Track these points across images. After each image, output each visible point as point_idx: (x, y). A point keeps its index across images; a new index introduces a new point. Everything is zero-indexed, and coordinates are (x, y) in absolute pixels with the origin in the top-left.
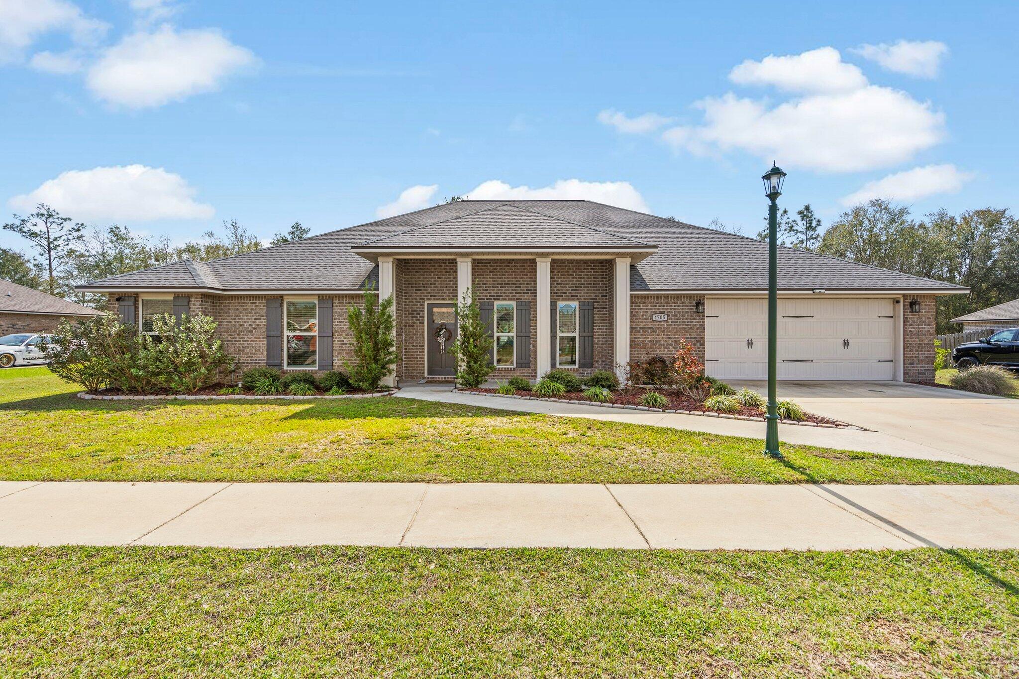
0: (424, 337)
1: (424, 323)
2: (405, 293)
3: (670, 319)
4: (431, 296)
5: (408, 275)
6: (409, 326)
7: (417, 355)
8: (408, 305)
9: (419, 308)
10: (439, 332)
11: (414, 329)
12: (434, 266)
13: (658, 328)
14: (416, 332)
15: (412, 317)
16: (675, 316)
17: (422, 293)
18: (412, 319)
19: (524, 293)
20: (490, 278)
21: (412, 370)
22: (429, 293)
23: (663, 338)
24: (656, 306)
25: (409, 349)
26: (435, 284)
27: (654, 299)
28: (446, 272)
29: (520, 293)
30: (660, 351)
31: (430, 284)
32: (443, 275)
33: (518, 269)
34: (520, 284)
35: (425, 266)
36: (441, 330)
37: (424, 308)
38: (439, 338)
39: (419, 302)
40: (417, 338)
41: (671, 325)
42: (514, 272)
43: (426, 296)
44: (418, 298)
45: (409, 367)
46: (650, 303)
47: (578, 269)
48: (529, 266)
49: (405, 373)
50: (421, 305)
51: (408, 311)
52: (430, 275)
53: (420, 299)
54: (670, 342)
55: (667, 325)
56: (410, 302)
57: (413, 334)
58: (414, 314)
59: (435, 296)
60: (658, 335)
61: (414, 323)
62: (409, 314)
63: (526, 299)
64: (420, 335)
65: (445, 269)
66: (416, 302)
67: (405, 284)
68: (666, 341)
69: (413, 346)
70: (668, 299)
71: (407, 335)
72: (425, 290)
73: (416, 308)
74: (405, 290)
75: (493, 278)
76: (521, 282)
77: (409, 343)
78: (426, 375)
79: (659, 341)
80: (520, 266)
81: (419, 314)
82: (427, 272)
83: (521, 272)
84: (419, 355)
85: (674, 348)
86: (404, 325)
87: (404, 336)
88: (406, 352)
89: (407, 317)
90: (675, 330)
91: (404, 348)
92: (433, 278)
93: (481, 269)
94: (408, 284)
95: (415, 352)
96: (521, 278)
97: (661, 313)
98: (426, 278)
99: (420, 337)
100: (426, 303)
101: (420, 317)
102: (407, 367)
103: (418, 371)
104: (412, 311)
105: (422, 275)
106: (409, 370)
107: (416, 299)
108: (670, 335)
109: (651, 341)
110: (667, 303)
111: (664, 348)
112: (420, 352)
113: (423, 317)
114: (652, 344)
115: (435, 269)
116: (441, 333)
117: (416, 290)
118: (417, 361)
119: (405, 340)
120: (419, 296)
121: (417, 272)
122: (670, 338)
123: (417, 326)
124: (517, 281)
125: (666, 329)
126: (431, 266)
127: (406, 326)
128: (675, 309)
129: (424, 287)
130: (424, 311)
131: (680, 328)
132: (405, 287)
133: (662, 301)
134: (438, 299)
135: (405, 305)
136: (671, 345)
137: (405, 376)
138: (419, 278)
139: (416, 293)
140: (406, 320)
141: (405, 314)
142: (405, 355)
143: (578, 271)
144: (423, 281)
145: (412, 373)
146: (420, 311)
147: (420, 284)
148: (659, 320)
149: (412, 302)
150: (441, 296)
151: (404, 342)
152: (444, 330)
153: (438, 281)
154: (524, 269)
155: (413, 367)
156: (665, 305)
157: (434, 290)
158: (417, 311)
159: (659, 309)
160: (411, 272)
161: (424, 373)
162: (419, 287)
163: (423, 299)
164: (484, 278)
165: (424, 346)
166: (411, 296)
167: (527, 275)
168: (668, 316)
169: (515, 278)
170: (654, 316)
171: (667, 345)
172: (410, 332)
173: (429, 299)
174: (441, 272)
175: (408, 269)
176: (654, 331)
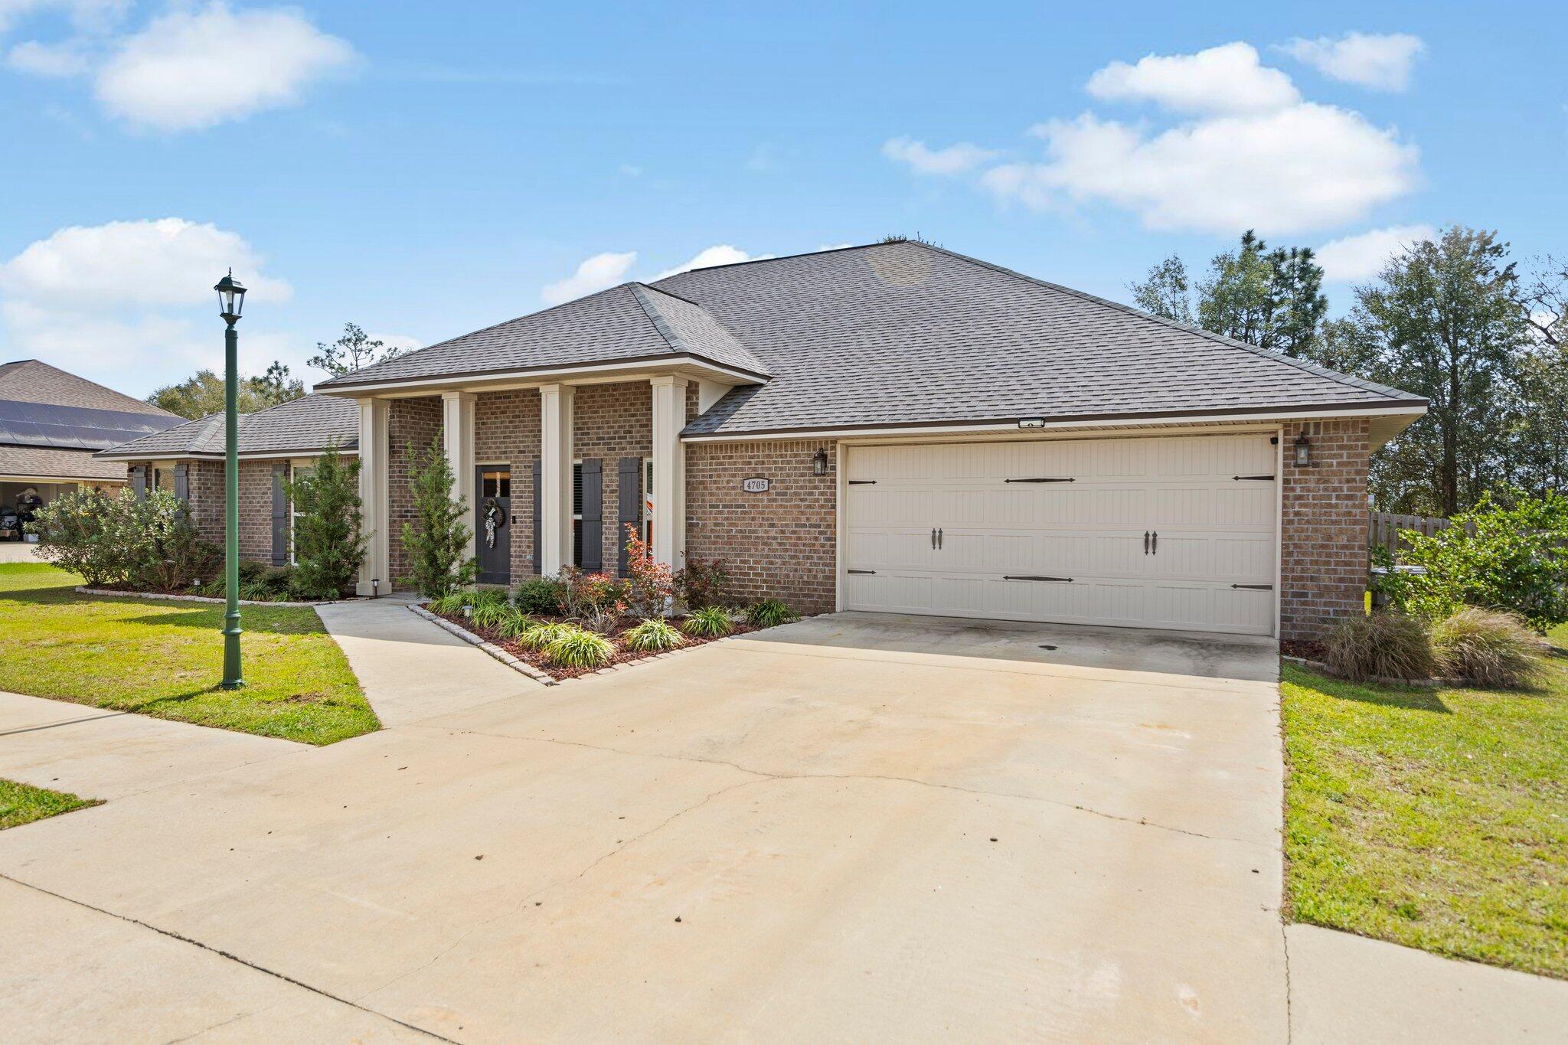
3: (774, 488)
13: (754, 506)
16: (782, 481)
19: (593, 444)
23: (761, 525)
24: (749, 463)
27: (747, 450)
29: (588, 444)
30: (757, 550)
34: (588, 428)
41: (775, 500)
46: (741, 457)
48: (601, 396)
54: (773, 532)
55: (769, 500)
60: (753, 519)
63: (596, 455)
68: (766, 532)
70: (770, 449)
76: (590, 425)
79: (754, 532)
85: (780, 544)
90: (781, 510)
96: (590, 418)
97: (758, 476)
108: (772, 519)
109: (741, 532)
110: (769, 456)
111: (763, 544)
114: (743, 537)
122: (772, 525)
125: (767, 507)
128: (781, 469)
131: (791, 506)
133: (761, 453)
136: (775, 538)
148: (756, 490)
154: (594, 402)
156: (766, 460)
159: (755, 469)
167: (597, 412)
168: (770, 482)
170: (746, 482)
171: (768, 538)
176: (745, 513)
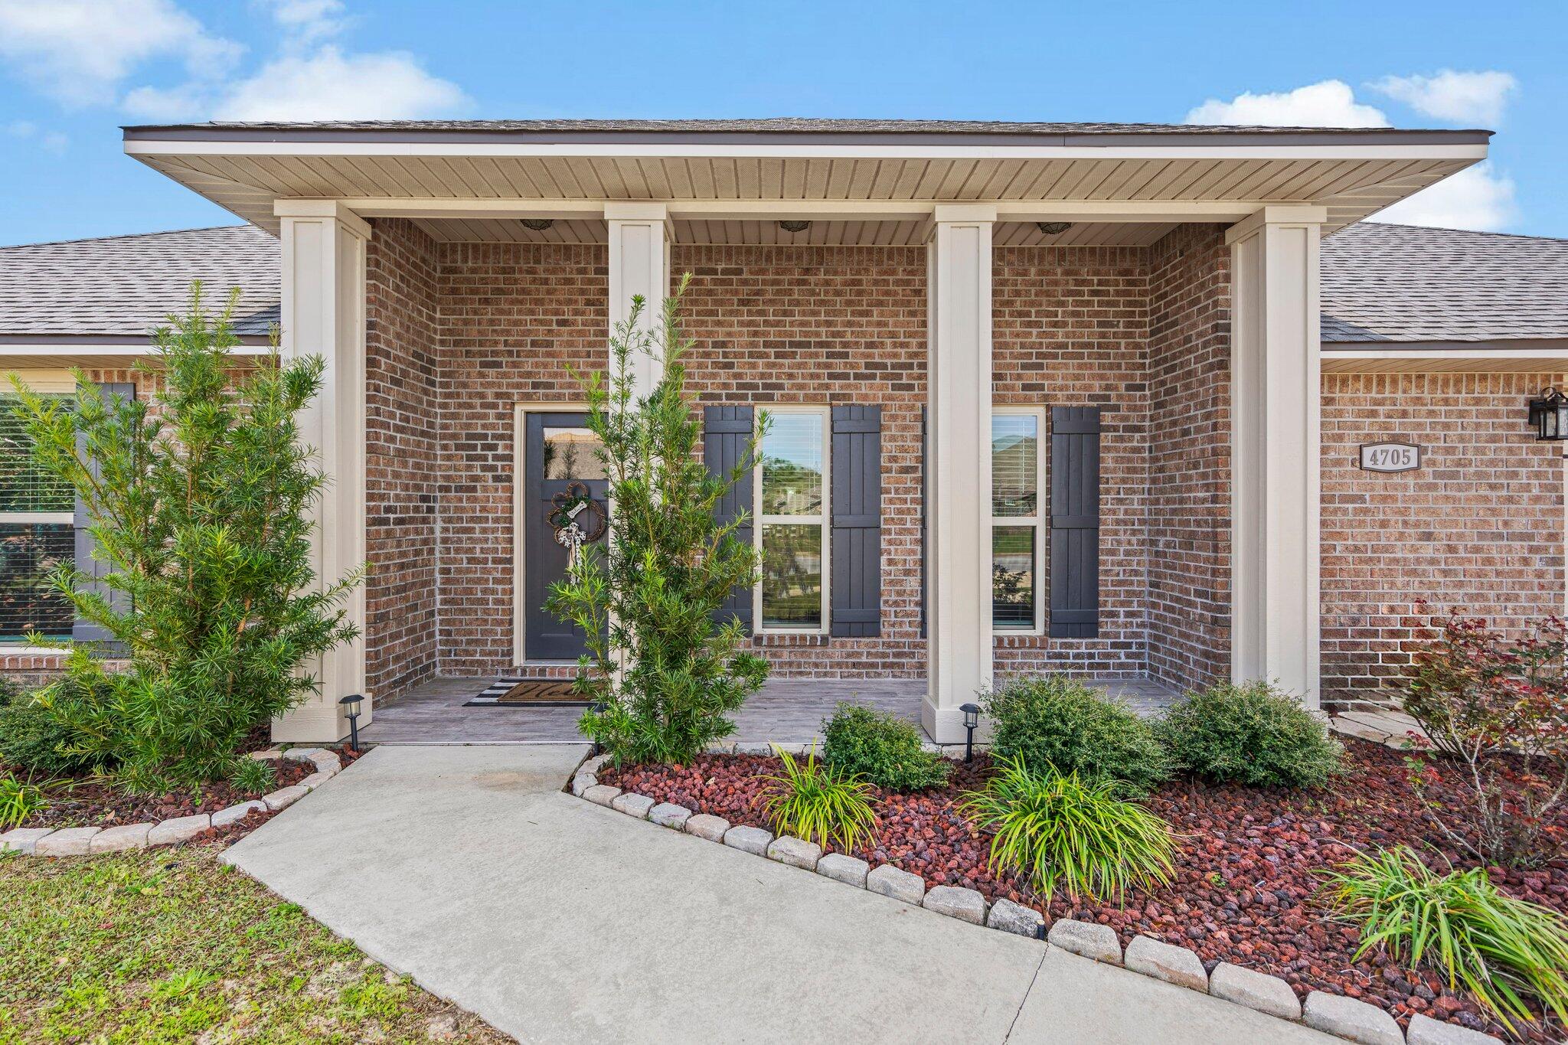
0: (510, 530)
1: (510, 479)
2: (444, 374)
3: (1432, 463)
4: (535, 386)
5: (454, 312)
6: (459, 489)
7: (485, 591)
8: (454, 416)
9: (493, 426)
10: (565, 511)
11: (476, 500)
12: (546, 281)
13: (1384, 499)
14: (483, 509)
15: (469, 458)
16: (1450, 451)
17: (505, 375)
18: (469, 468)
19: (857, 376)
20: (741, 324)
21: (469, 643)
22: (529, 374)
23: (1401, 536)
24: (1373, 414)
25: (459, 571)
26: (550, 344)
27: (1368, 388)
28: (588, 303)
29: (846, 376)
30: (1393, 585)
31: (534, 343)
32: (576, 313)
33: (838, 293)
34: (845, 345)
35: (516, 281)
36: (571, 505)
37: (511, 427)
38: (563, 533)
39: (495, 406)
40: (484, 531)
41: (1432, 487)
42: (822, 303)
43: (518, 386)
44: (490, 392)
45: (458, 632)
46: (1352, 401)
47: (1048, 294)
48: (876, 282)
49: (443, 653)
50: (500, 416)
51: (454, 436)
52: (532, 312)
53: (498, 395)
54: (1428, 550)
55: (1420, 487)
56: (460, 406)
57: (472, 519)
58: (475, 447)
59: (550, 386)
60: (1384, 524)
61: (475, 478)
62: (458, 447)
63: (865, 397)
64: (496, 520)
65: (582, 292)
66: (484, 406)
67: (442, 342)
68: (1414, 549)
69: (470, 561)
70: (1419, 387)
71: (449, 520)
72: (515, 365)
73: (484, 426)
74: (443, 364)
75: (750, 324)
76: (849, 338)
77: (457, 550)
78: (519, 659)
79: (1386, 549)
80: (845, 283)
81: (494, 447)
82: (521, 302)
83: (849, 303)
84: (494, 592)
85: (1445, 573)
86: (442, 489)
87: (438, 526)
88: (447, 581)
89: (449, 458)
90: (1448, 507)
91: (438, 565)
92: (541, 322)
93: (710, 292)
94: (456, 343)
95: (479, 581)
96: (850, 324)
97: (1395, 440)
98: (516, 323)
99: (494, 530)
100: (519, 411)
101: (496, 458)
102: (449, 633)
103: (489, 647)
104: (469, 437)
105: (501, 312)
106: (456, 643)
107: (482, 396)
108: (1427, 524)
109: (1357, 549)
110: (1418, 401)
111: (1406, 573)
112: (496, 581)
113: (510, 458)
114: (1361, 561)
115: (549, 292)
116: (572, 514)
117: (484, 365)
118: (486, 612)
119: (445, 541)
120: (491, 385)
121: (487, 301)
122: (1428, 536)
123: (485, 489)
124: (834, 335)
125: (1415, 500)
126: (534, 281)
127: (447, 489)
128: (1447, 426)
129: (510, 353)
130: (511, 438)
131: (1467, 499)
132: (444, 354)
133: (1399, 395)
134: (559, 397)
135: (444, 416)
136: (1433, 562)
137: (444, 663)
138: (492, 322)
139: (482, 375)
140: (449, 468)
141: (445, 447)
142: (443, 591)
143: (1044, 299)
144: (508, 332)
145: (467, 653)
146: (495, 437)
147: (496, 343)
148: (1389, 466)
149: (470, 406)
150: (570, 386)
151: (438, 547)
152: (582, 505)
153: (559, 335)
154: (860, 293)
155: (470, 633)
156: (1410, 409)
157: (545, 365)
158: (485, 437)
159: (1386, 427)
160: (463, 301)
161: (510, 653)
162: (495, 353)
163: (508, 396)
164: (719, 323)
165: (510, 561)
166: (465, 385)
167: (867, 313)
168: (1422, 451)
169: (829, 324)
170: (1368, 452)
171: (1418, 561)
172: (463, 510)
173: (527, 397)
174: (569, 302)
175: (454, 291)
176: (1366, 511)
